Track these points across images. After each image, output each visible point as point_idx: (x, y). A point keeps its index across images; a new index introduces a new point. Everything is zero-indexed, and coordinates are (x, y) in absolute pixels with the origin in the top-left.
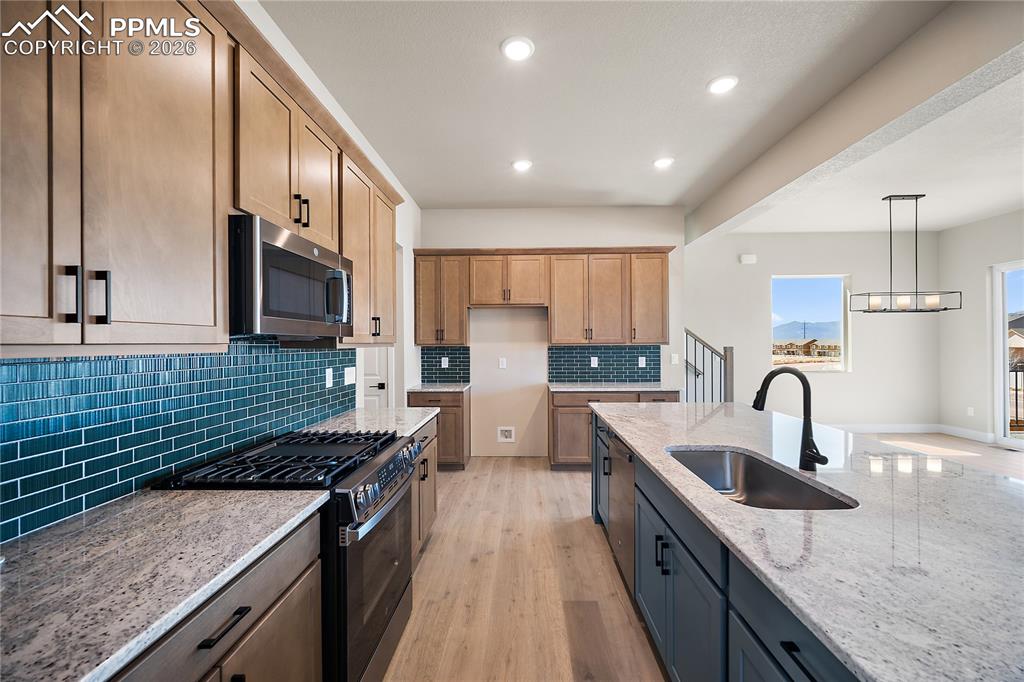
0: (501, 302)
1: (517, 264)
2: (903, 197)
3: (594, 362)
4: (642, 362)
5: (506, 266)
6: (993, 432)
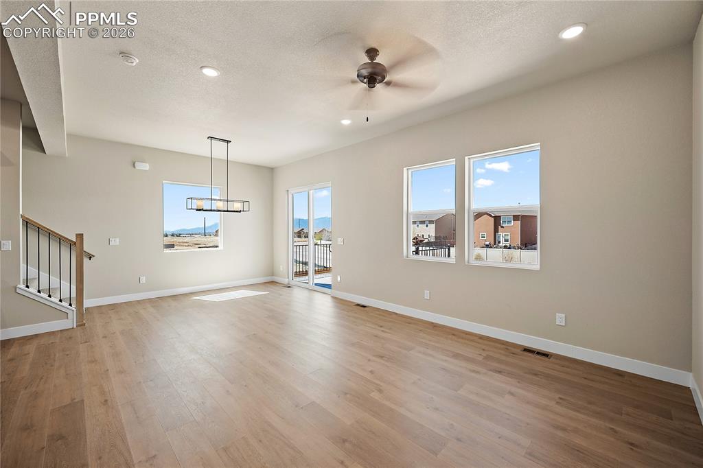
2: (220, 140)
6: (288, 278)
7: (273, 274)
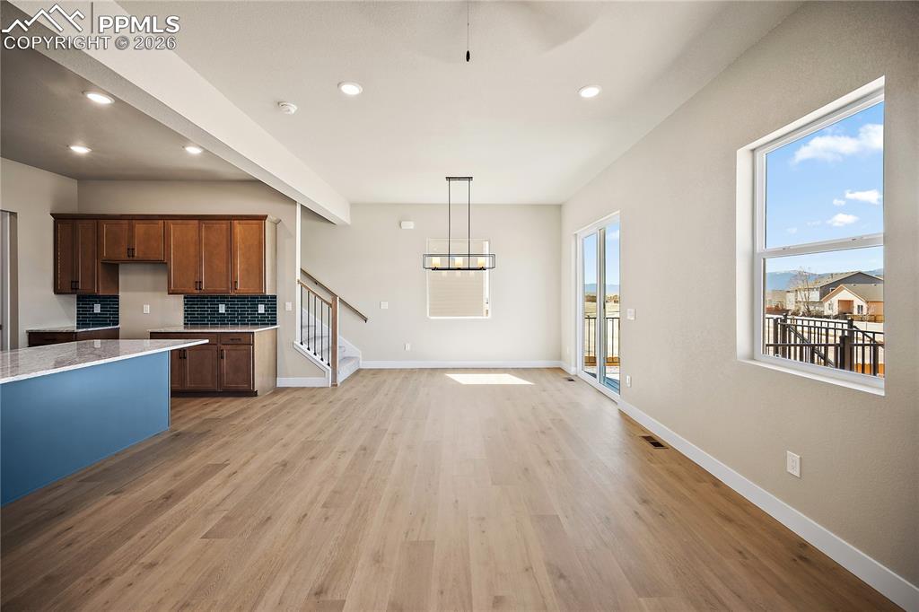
0: (128, 258)
1: (140, 228)
2: (459, 178)
3: (222, 309)
4: (261, 309)
5: (131, 229)
6: (576, 366)
7: (560, 357)
